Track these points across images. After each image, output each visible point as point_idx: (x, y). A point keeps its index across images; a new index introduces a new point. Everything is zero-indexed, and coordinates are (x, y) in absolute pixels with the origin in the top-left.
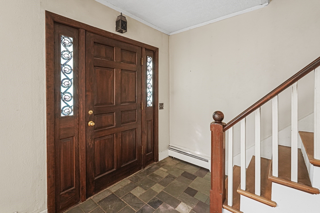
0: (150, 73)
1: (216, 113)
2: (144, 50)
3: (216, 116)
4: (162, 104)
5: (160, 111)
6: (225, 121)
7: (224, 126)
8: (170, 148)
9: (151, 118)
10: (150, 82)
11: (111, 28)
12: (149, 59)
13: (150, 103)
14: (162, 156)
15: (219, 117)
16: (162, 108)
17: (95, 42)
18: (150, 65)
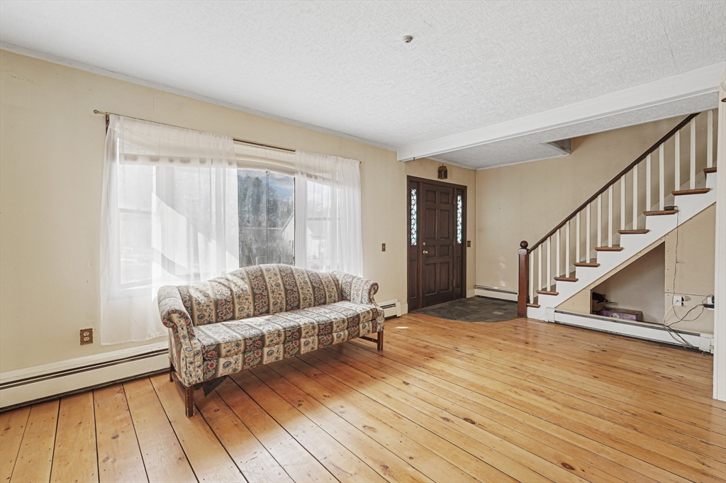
0: (460, 211)
1: (522, 242)
2: (455, 190)
3: (523, 244)
4: (469, 242)
5: (467, 248)
6: (529, 247)
7: (528, 250)
8: (475, 287)
9: (460, 254)
10: (460, 220)
11: (434, 177)
12: (459, 198)
13: (459, 240)
14: (470, 293)
15: (524, 245)
16: (469, 246)
17: (427, 191)
18: (460, 203)
